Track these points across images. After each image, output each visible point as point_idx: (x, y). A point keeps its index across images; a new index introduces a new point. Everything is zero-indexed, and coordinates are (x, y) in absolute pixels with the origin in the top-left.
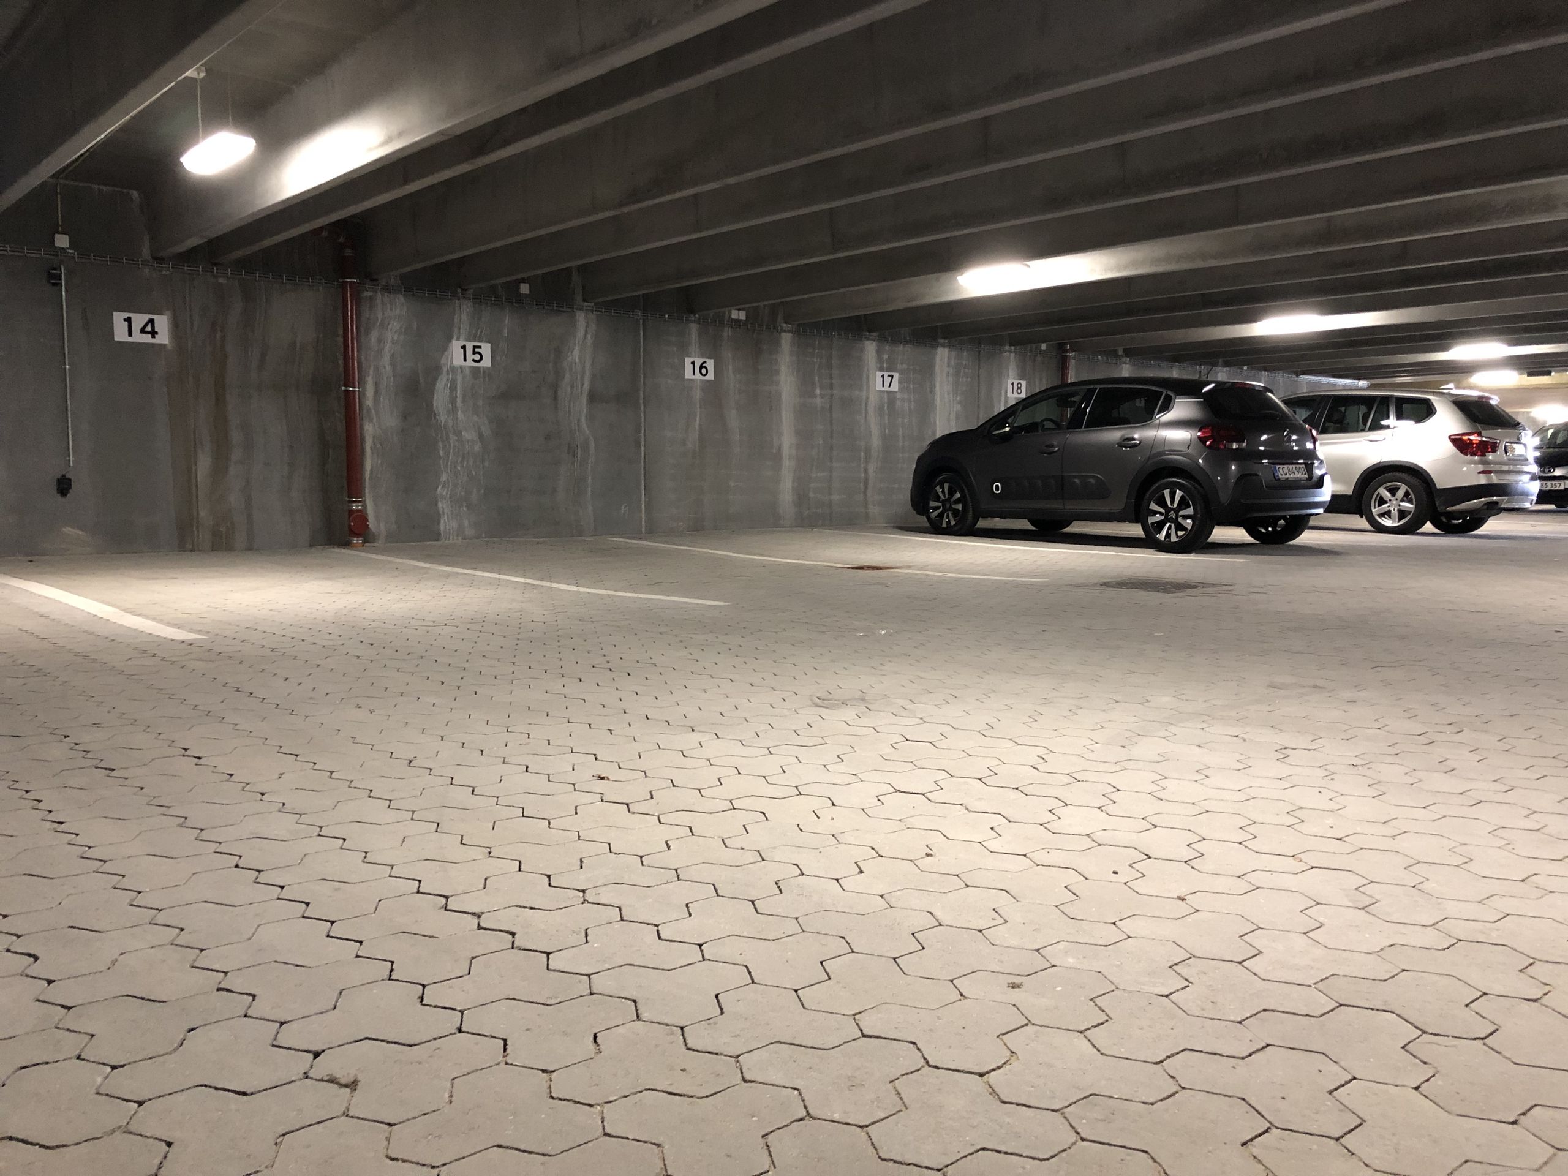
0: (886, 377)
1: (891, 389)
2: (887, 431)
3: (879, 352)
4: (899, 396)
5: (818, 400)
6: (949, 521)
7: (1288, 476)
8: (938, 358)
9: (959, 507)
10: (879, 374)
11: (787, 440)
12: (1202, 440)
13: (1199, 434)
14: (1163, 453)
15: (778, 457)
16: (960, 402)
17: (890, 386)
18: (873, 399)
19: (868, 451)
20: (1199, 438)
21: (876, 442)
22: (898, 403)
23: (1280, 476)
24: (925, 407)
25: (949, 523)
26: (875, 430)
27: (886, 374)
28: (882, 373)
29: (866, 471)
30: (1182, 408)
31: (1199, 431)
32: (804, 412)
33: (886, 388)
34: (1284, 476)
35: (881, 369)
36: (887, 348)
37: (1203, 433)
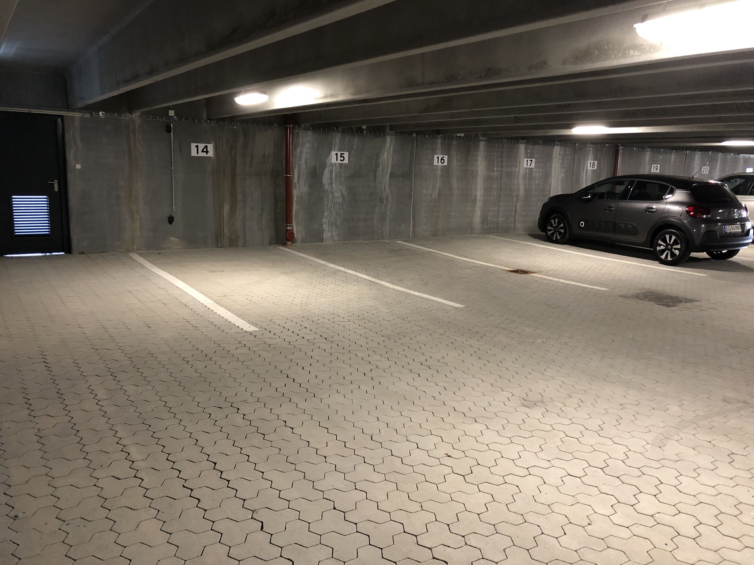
0: (529, 161)
1: (531, 167)
2: (527, 187)
3: (526, 150)
4: (534, 170)
5: (495, 173)
6: (557, 236)
7: (731, 231)
8: (554, 151)
9: (563, 231)
10: (526, 160)
11: (479, 193)
12: (688, 212)
13: (687, 209)
14: (667, 217)
15: (474, 201)
16: (564, 173)
17: (530, 166)
18: (522, 172)
19: (517, 197)
20: (686, 210)
21: (522, 192)
22: (534, 174)
23: (727, 231)
24: (547, 176)
25: (556, 237)
26: (522, 187)
27: (529, 160)
28: (527, 159)
29: (516, 206)
30: (679, 195)
31: (687, 208)
32: (488, 179)
33: (529, 166)
34: (729, 231)
35: (527, 157)
36: (530, 147)
37: (689, 209)
